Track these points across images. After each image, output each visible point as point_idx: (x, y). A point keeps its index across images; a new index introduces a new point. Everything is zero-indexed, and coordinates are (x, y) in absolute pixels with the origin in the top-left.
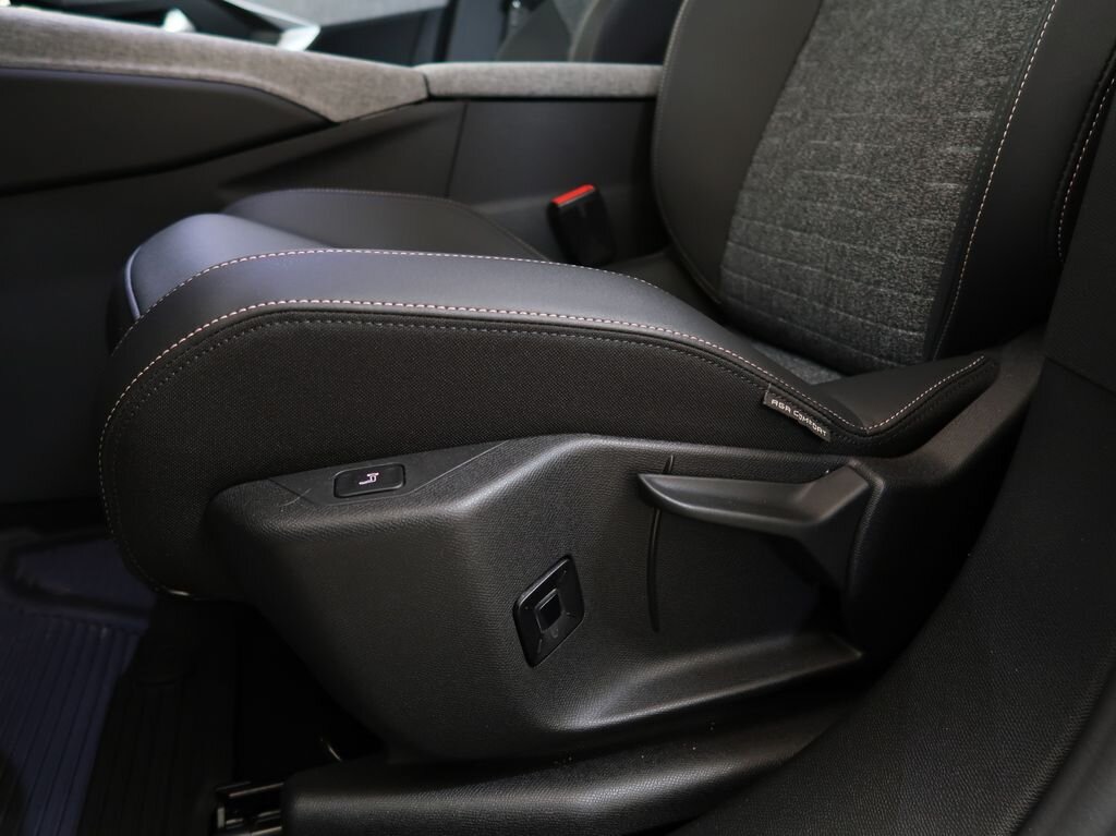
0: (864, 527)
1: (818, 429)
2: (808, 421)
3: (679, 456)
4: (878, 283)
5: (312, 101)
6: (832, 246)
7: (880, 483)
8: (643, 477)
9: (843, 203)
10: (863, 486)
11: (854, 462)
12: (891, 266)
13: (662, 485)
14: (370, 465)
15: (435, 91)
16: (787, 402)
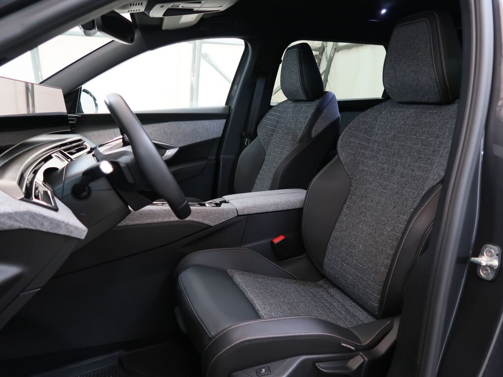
0: (363, 370)
1: (352, 348)
2: (350, 347)
3: (324, 358)
4: (366, 288)
5: (206, 222)
6: (354, 272)
7: (366, 359)
8: (316, 364)
9: (357, 261)
10: (363, 360)
11: (361, 353)
12: (369, 285)
13: (321, 366)
14: (261, 366)
15: (239, 214)
16: (346, 344)
